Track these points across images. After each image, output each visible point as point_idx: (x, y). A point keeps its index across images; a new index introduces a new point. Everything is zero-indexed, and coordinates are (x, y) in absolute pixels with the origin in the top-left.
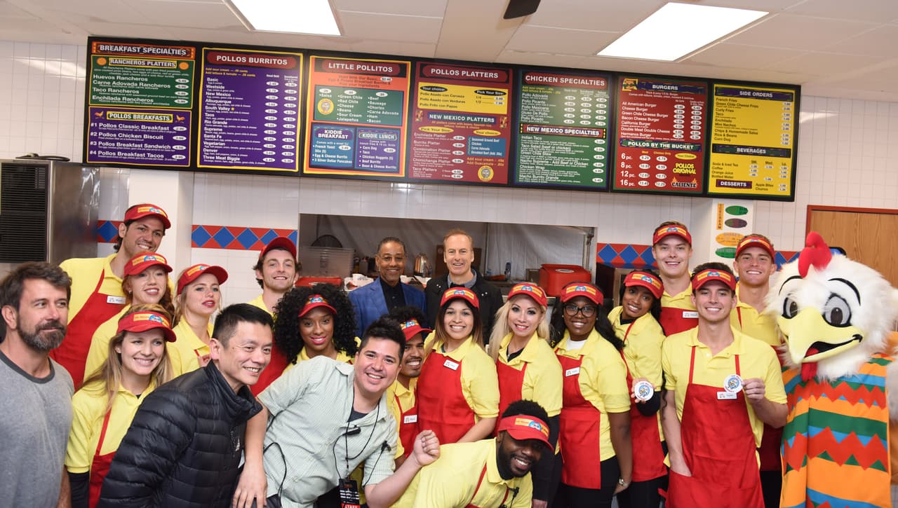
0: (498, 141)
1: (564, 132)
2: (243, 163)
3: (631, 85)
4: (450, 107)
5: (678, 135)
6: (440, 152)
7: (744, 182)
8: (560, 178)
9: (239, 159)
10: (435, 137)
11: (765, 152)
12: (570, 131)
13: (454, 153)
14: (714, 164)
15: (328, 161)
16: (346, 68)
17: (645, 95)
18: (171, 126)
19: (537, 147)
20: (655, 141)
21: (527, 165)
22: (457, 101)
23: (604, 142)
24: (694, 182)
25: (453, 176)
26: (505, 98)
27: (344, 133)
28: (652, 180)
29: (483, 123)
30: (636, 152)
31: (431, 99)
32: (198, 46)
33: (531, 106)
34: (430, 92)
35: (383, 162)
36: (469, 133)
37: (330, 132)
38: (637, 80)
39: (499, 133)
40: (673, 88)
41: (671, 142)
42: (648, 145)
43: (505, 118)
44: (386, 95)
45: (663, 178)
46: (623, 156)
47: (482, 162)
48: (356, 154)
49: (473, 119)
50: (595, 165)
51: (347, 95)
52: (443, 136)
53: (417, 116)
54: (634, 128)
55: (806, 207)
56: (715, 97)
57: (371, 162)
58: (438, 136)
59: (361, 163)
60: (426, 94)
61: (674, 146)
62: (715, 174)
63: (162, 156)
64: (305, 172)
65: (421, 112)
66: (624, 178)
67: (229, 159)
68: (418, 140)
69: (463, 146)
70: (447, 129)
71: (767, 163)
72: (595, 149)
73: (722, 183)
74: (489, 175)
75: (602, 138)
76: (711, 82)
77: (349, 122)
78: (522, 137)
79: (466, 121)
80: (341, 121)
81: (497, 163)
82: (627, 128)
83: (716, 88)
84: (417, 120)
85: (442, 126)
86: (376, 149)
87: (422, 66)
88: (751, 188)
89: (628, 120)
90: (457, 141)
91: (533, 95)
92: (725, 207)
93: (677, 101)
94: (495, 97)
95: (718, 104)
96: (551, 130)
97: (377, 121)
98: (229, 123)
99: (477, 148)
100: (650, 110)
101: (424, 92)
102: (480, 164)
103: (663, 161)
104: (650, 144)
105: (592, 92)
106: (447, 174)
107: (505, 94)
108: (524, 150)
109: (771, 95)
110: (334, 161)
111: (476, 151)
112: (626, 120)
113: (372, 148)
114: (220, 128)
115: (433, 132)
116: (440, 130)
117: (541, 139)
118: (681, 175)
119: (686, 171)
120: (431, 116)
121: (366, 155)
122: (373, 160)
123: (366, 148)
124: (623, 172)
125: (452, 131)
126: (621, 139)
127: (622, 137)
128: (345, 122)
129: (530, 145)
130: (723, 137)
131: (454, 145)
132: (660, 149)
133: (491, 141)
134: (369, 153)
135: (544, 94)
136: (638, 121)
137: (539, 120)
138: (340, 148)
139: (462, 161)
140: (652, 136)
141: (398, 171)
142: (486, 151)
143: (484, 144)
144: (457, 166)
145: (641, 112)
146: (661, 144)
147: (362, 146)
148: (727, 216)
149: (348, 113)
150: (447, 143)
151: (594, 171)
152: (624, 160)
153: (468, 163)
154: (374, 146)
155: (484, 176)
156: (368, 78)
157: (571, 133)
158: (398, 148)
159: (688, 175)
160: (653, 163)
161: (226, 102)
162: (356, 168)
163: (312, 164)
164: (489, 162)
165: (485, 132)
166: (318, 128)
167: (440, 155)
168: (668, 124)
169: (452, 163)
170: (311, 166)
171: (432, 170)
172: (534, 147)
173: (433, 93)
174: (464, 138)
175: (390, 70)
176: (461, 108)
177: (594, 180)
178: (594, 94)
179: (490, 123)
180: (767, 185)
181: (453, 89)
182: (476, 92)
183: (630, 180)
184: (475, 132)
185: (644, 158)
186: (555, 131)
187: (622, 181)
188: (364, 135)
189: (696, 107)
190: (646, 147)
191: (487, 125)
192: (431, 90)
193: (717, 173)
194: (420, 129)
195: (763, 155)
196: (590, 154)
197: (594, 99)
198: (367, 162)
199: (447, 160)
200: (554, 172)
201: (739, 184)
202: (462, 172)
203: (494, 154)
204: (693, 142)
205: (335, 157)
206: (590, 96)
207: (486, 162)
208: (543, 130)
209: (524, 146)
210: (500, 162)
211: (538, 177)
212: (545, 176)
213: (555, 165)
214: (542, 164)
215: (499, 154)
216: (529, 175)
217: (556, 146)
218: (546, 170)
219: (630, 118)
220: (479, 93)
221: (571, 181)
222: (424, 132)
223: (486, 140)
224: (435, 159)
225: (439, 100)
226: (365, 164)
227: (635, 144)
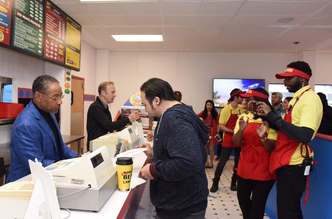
0: (6, 16)
1: (30, 21)
3: (49, 6)
5: (60, 36)
7: (72, 61)
8: (29, 47)
11: (76, 50)
12: (32, 21)
14: (67, 52)
17: (52, 13)
20: (54, 37)
21: (17, 36)
23: (42, 32)
24: (63, 59)
28: (54, 55)
30: (50, 40)
38: (50, 4)
39: (7, 11)
40: (58, 13)
41: (58, 39)
43: (9, 2)
45: (56, 55)
46: (47, 41)
50: (39, 43)
56: (67, 23)
61: (59, 41)
62: (67, 57)
66: (47, 52)
71: (76, 55)
72: (39, 35)
73: (68, 61)
74: (2, 38)
75: (41, 30)
76: (67, 15)
78: (16, 18)
81: (5, 30)
82: (48, 27)
83: (67, 18)
88: (73, 64)
92: (67, 72)
93: (59, 20)
95: (67, 25)
100: (54, 21)
103: (56, 47)
105: (38, 3)
108: (16, 26)
109: (76, 27)
112: (48, 23)
117: (22, 21)
118: (60, 55)
124: (47, 49)
127: (47, 31)
130: (68, 41)
132: (55, 41)
136: (51, 25)
137: (22, 10)
140: (54, 34)
143: (1, 16)
145: (52, 21)
146: (56, 39)
148: (67, 76)
151: (39, 46)
152: (47, 43)
157: (32, 23)
159: (62, 55)
160: (54, 47)
164: (2, 29)
165: (0, 8)
168: (58, 30)
172: (20, 25)
177: (39, 51)
179: (3, 3)
180: (76, 64)
183: (48, 54)
185: (52, 44)
186: (27, 19)
187: (46, 54)
189: (63, 25)
190: (52, 39)
196: (37, 37)
197: (39, 7)
200: (27, 43)
203: (4, 24)
206: (38, 5)
208: (21, 15)
209: (17, 24)
210: (7, 31)
211: (21, 44)
212: (24, 45)
213: (27, 39)
214: (23, 37)
215: (7, 25)
216: (18, 42)
217: (28, 28)
218: (24, 41)
219: (49, 23)
221: (32, 50)
223: (1, 13)
227: (50, 36)
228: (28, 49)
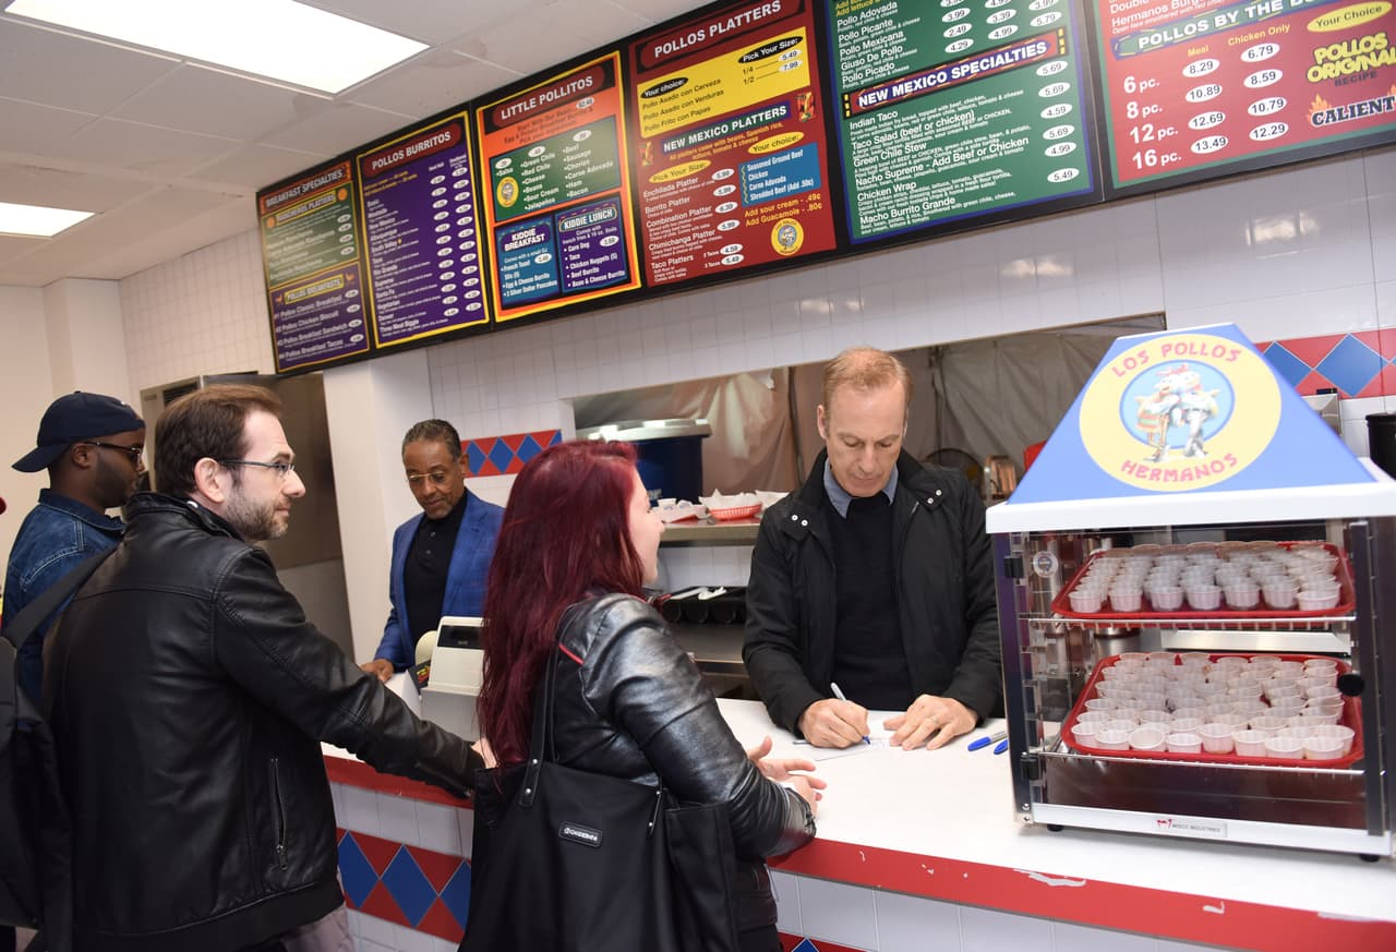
0: (800, 154)
1: (950, 78)
2: (424, 326)
4: (699, 113)
6: (693, 216)
8: (960, 198)
9: (417, 322)
10: (681, 188)
12: (964, 69)
13: (718, 210)
15: (526, 290)
16: (526, 109)
18: (342, 292)
19: (891, 137)
21: (873, 190)
22: (709, 96)
23: (1065, 64)
25: (724, 262)
26: (801, 50)
27: (538, 232)
28: (1238, 126)
29: (765, 123)
30: (1169, 60)
31: (663, 112)
32: (349, 156)
33: (860, 44)
34: (658, 99)
35: (604, 269)
36: (739, 158)
37: (520, 235)
39: (800, 135)
42: (1204, 26)
43: (809, 95)
44: (588, 133)
45: (1277, 109)
47: (777, 211)
48: (560, 267)
49: (744, 122)
50: (1047, 135)
51: (535, 158)
52: (694, 181)
53: (644, 155)
57: (584, 272)
58: (685, 183)
59: (571, 280)
60: (653, 104)
63: (341, 342)
64: (499, 319)
65: (649, 144)
66: (1143, 147)
67: (407, 324)
68: (652, 204)
69: (733, 188)
70: (699, 163)
72: (1042, 93)
75: (1058, 57)
77: (542, 208)
78: (852, 126)
79: (731, 134)
80: (531, 211)
81: (806, 205)
84: (645, 163)
85: (688, 159)
86: (587, 245)
87: (639, 49)
90: (720, 183)
91: (863, 15)
94: (780, 56)
96: (917, 83)
97: (583, 191)
98: (401, 265)
99: (761, 185)
101: (648, 101)
102: (773, 218)
103: (1266, 56)
104: (1211, 22)
106: (713, 259)
107: (800, 39)
108: (860, 156)
110: (533, 288)
111: (759, 191)
113: (582, 246)
114: (389, 277)
115: (675, 177)
116: (686, 169)
117: (895, 114)
118: (1342, 80)
119: (1360, 65)
120: (667, 147)
121: (575, 261)
122: (587, 268)
123: (573, 249)
124: (1135, 131)
125: (707, 163)
126: (1115, 39)
127: (1117, 30)
128: (537, 209)
129: (871, 138)
131: (716, 193)
132: (1247, 25)
133: (787, 158)
134: (579, 256)
135: (886, 2)
137: (882, 72)
138: (537, 260)
139: (737, 223)
141: (628, 280)
142: (780, 186)
143: (774, 172)
144: (729, 237)
146: (1250, 10)
147: (566, 246)
149: (538, 192)
150: (703, 193)
151: (1049, 152)
152: (1135, 96)
153: (748, 223)
154: (584, 241)
155: (784, 242)
156: (558, 114)
157: (968, 73)
158: (622, 231)
159: (1370, 74)
160: (1232, 73)
161: (391, 233)
162: (564, 291)
163: (506, 301)
164: (788, 209)
165: (770, 144)
166: (503, 234)
167: (694, 224)
169: (718, 233)
170: (506, 307)
172: (883, 139)
173: (663, 97)
174: (731, 172)
175: (589, 81)
176: (719, 107)
177: (1051, 178)
179: (777, 120)
181: (696, 73)
182: (741, 61)
183: (1161, 147)
184: (752, 150)
186: (927, 82)
187: (1138, 157)
188: (566, 227)
190: (1199, 36)
191: (775, 126)
192: (660, 93)
194: (651, 180)
196: (1028, 110)
198: (579, 274)
199: (707, 229)
200: (942, 188)
202: (740, 247)
203: (795, 186)
205: (531, 280)
207: (783, 210)
208: (896, 91)
209: (860, 145)
210: (813, 202)
211: (903, 212)
212: (920, 204)
213: (940, 170)
214: (910, 177)
215: (807, 183)
216: (882, 213)
217: (934, 120)
218: (920, 190)
220: (747, 61)
221: (990, 199)
222: (658, 185)
223: (775, 161)
224: (686, 235)
225: (676, 108)
226: (577, 279)
227: (1158, 39)
228: (959, 205)
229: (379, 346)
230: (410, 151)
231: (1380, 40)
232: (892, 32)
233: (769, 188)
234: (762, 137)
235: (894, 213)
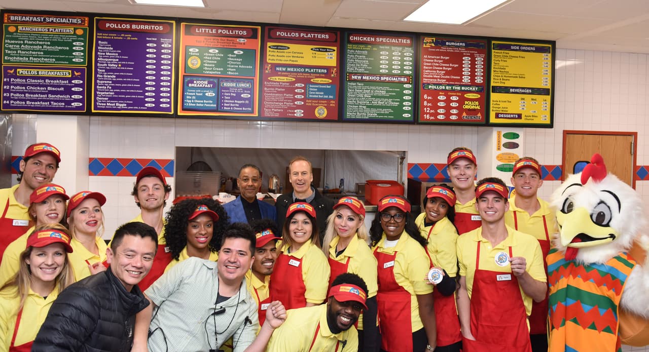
0: (330, 87)
1: (380, 79)
2: (129, 108)
3: (430, 43)
4: (293, 61)
5: (466, 80)
6: (285, 96)
7: (516, 114)
8: (379, 114)
9: (125, 105)
10: (281, 85)
11: (531, 92)
12: (385, 78)
13: (296, 97)
14: (493, 101)
15: (198, 105)
16: (210, 32)
17: (441, 50)
18: (70, 80)
19: (360, 91)
20: (449, 85)
21: (352, 105)
22: (297, 57)
23: (411, 86)
24: (479, 115)
25: (295, 115)
26: (335, 54)
27: (209, 83)
28: (448, 114)
29: (318, 73)
30: (435, 93)
31: (277, 56)
32: (91, 16)
33: (354, 59)
34: (276, 50)
36: (307, 81)
37: (198, 82)
38: (434, 39)
39: (331, 81)
40: (461, 44)
41: (461, 86)
42: (444, 88)
43: (335, 69)
44: (242, 52)
45: (456, 112)
46: (425, 97)
47: (318, 103)
48: (219, 99)
49: (310, 70)
50: (404, 103)
51: (211, 53)
52: (287, 84)
53: (267, 69)
54: (433, 75)
55: (562, 132)
56: (493, 51)
57: (231, 105)
58: (284, 84)
59: (224, 106)
60: (273, 52)
61: (463, 88)
62: (494, 109)
63: (63, 104)
64: (179, 114)
65: (270, 65)
66: (427, 114)
67: (117, 104)
68: (268, 87)
69: (303, 91)
70: (291, 78)
71: (532, 99)
72: (404, 92)
73: (500, 116)
74: (323, 113)
75: (409, 83)
76: (489, 39)
77: (213, 74)
78: (349, 84)
79: (305, 72)
80: (207, 74)
81: (329, 104)
82: (428, 75)
83: (494, 44)
84: (267, 72)
85: (286, 76)
86: (235, 95)
87: (270, 30)
88: (521, 118)
89: (429, 69)
90: (298, 88)
91: (356, 51)
92: (502, 134)
93: (464, 54)
94: (327, 53)
95: (495, 56)
96: (371, 78)
97: (235, 73)
98: (117, 77)
99: (314, 93)
100: (445, 62)
101: (272, 50)
102: (317, 105)
103: (456, 99)
104: (445, 87)
105: (401, 48)
106: (291, 113)
107: (334, 50)
108: (350, 94)
109: (534, 48)
110: (202, 105)
111: (312, 94)
112: (427, 69)
113: (232, 94)
114: (110, 81)
115: (279, 80)
116: (285, 79)
117: (363, 84)
118: (469, 110)
119: (473, 107)
120: (277, 69)
121: (227, 99)
122: (233, 103)
123: (227, 94)
124: (425, 109)
125: (294, 80)
126: (424, 84)
127: (424, 82)
128: (211, 74)
129: (354, 89)
130: (499, 81)
131: (296, 91)
132: (453, 91)
133: (325, 87)
134: (229, 98)
135: (364, 50)
136: (436, 70)
137: (360, 70)
138: (207, 94)
139: (303, 103)
140: (446, 81)
141: (252, 112)
142: (321, 95)
143: (320, 90)
144: (299, 107)
145: (438, 63)
146: (454, 87)
147: (224, 93)
148: (504, 140)
149: (212, 67)
150: (290, 89)
151: (404, 108)
152: (426, 100)
153: (307, 104)
154: (233, 93)
155: (320, 114)
156: (227, 40)
157: (385, 80)
158: (252, 94)
159: (474, 110)
160: (448, 101)
161: (114, 60)
162: (219, 110)
163: (185, 107)
164: (323, 103)
165: (319, 80)
166: (189, 79)
168: (459, 71)
169: (294, 104)
170: (184, 109)
171: (279, 110)
172: (358, 91)
173: (279, 50)
174: (303, 85)
175: (245, 33)
176: (300, 62)
177: (404, 115)
178: (402, 50)
179: (323, 73)
180: (533, 116)
181: (294, 47)
182: (312, 49)
183: (431, 115)
184: (312, 80)
185: (441, 98)
186: (374, 78)
187: (425, 115)
188: (225, 84)
189: (479, 58)
190: (442, 90)
191: (322, 75)
192: (277, 49)
193: (496, 108)
194: (269, 78)
195: (529, 94)
196: (400, 95)
197: (402, 53)
198: (228, 105)
199: (291, 102)
200: (374, 110)
201: (512, 116)
202: (302, 111)
203: (327, 97)
204: (477, 85)
205: (202, 102)
206: (399, 52)
207: (321, 103)
208: (364, 78)
209: (350, 90)
210: (333, 103)
211: (361, 114)
212: (367, 113)
213: (374, 105)
214: (364, 104)
215: (331, 97)
216: (354, 113)
217: (374, 90)
218: (367, 109)
219: (431, 68)
220: (314, 50)
221: (386, 117)
222: (272, 81)
223: (320, 86)
224: (281, 102)
225: (283, 56)
226: (226, 107)
227: (434, 87)
228: (378, 116)
229: (93, 111)
230: (134, 27)
231: (477, 103)
232: (365, 60)
233: (317, 95)
234: (317, 77)
235: (358, 114)
